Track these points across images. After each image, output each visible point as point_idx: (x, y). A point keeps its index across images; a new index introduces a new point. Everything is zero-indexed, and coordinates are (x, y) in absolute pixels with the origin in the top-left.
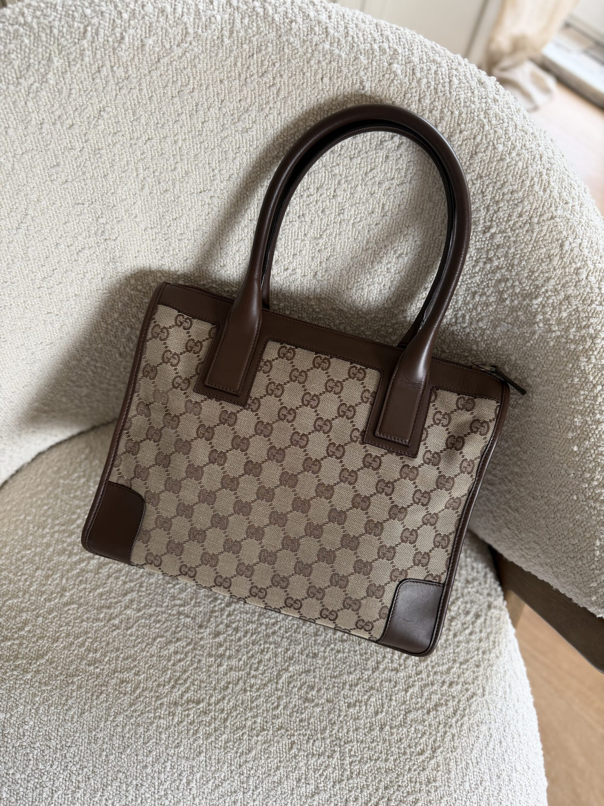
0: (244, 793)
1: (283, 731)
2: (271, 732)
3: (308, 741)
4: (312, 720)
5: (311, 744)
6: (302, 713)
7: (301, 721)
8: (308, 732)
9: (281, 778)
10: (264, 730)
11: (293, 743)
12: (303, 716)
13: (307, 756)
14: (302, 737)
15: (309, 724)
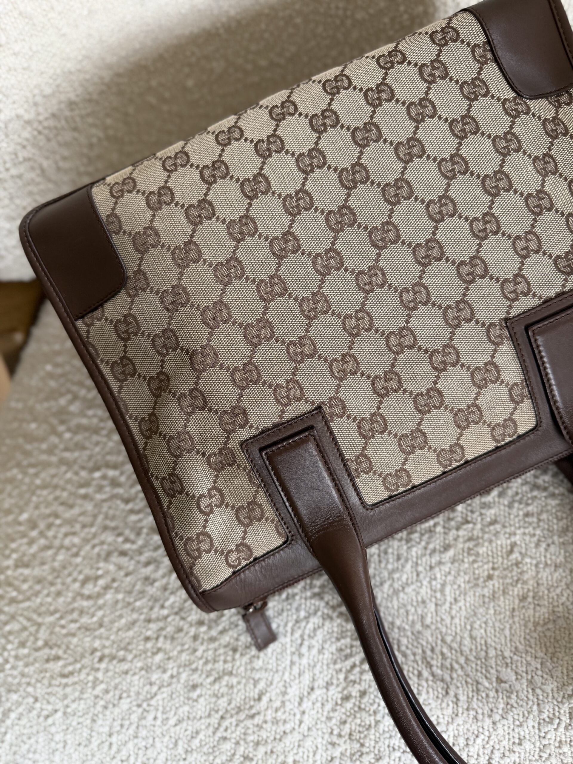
0: (436, 605)
1: (498, 527)
2: (479, 526)
3: (537, 545)
4: (544, 516)
5: (542, 549)
6: (527, 504)
7: (527, 515)
8: (538, 532)
9: (494, 592)
10: (468, 522)
11: (513, 545)
12: (530, 508)
13: (537, 566)
14: (527, 538)
15: (539, 520)
